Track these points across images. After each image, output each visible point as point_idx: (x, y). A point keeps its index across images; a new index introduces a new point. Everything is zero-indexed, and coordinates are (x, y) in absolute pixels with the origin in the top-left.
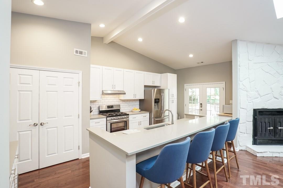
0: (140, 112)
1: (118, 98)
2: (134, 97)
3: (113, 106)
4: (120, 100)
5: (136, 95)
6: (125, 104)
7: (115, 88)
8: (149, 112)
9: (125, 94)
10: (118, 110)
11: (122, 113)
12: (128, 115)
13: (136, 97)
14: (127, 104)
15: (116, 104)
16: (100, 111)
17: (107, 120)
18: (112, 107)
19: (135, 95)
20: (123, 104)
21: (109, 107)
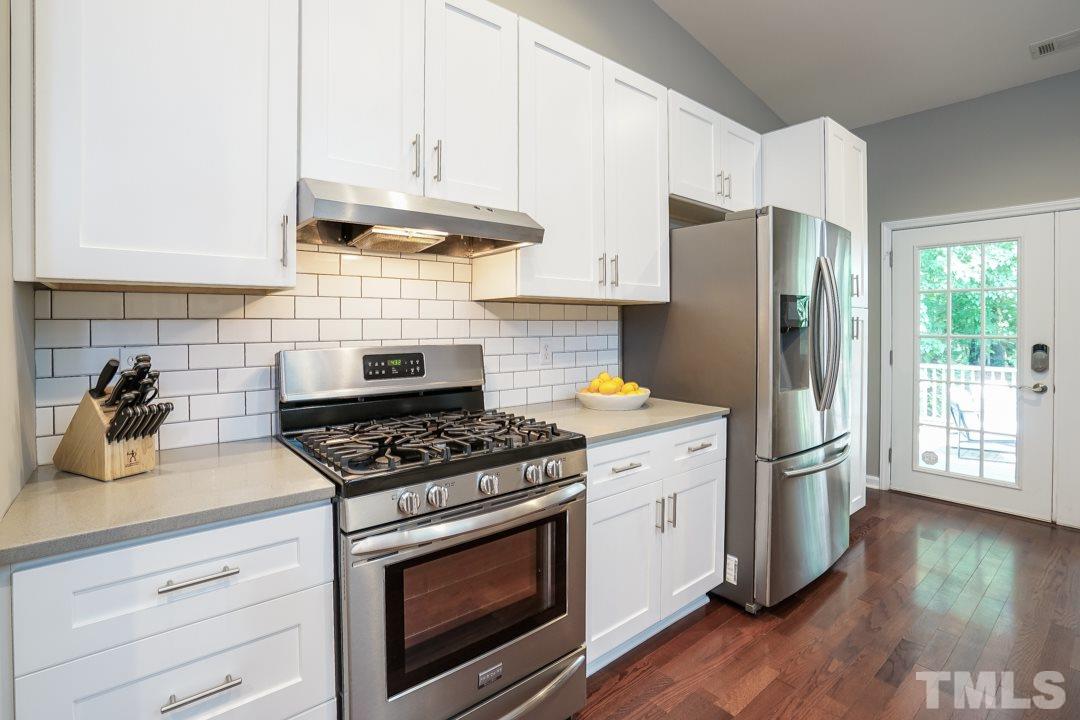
0: (644, 406)
1: (462, 291)
2: (603, 282)
3: (419, 356)
4: (479, 308)
5: (615, 260)
6: (521, 346)
7: (438, 178)
8: (726, 410)
9: (535, 235)
10: (471, 398)
11: (506, 422)
12: (580, 443)
13: (615, 283)
14: (532, 344)
15: (449, 342)
16: (282, 405)
17: (338, 532)
18: (410, 362)
19: (609, 265)
20: (505, 346)
21: (376, 365)
